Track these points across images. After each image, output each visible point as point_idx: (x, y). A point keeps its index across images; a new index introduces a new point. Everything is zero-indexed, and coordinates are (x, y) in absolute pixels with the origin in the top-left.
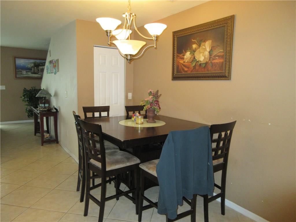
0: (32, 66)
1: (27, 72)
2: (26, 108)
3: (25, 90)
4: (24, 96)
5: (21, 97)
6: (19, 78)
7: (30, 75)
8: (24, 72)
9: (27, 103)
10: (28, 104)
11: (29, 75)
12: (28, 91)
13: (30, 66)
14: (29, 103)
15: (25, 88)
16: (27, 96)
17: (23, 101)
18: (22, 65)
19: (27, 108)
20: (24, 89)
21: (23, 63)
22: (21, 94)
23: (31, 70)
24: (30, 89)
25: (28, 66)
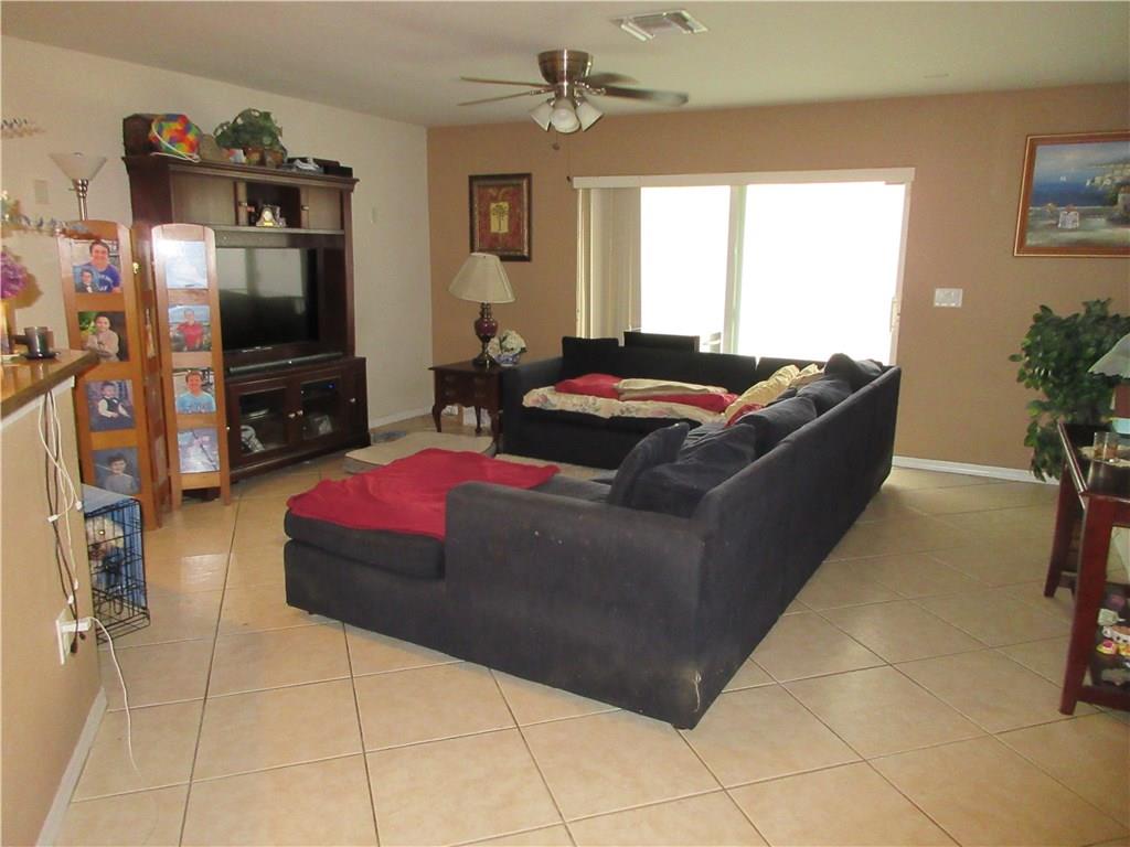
0: (1118, 180)
1: (1083, 216)
2: (1027, 425)
3: (1044, 319)
4: (1028, 350)
5: (1013, 358)
6: (1037, 249)
7: (1101, 229)
8: (1070, 218)
9: (1039, 394)
10: (1046, 400)
11: (1092, 230)
12: (1059, 324)
13: (1108, 182)
14: (1049, 394)
15: (1044, 308)
16: (1046, 352)
17: (1019, 380)
18: (1063, 179)
19: (1035, 424)
20: (1038, 311)
21: (1073, 170)
22: (1019, 337)
23: (1114, 202)
24: (1077, 315)
25: (1098, 179)
